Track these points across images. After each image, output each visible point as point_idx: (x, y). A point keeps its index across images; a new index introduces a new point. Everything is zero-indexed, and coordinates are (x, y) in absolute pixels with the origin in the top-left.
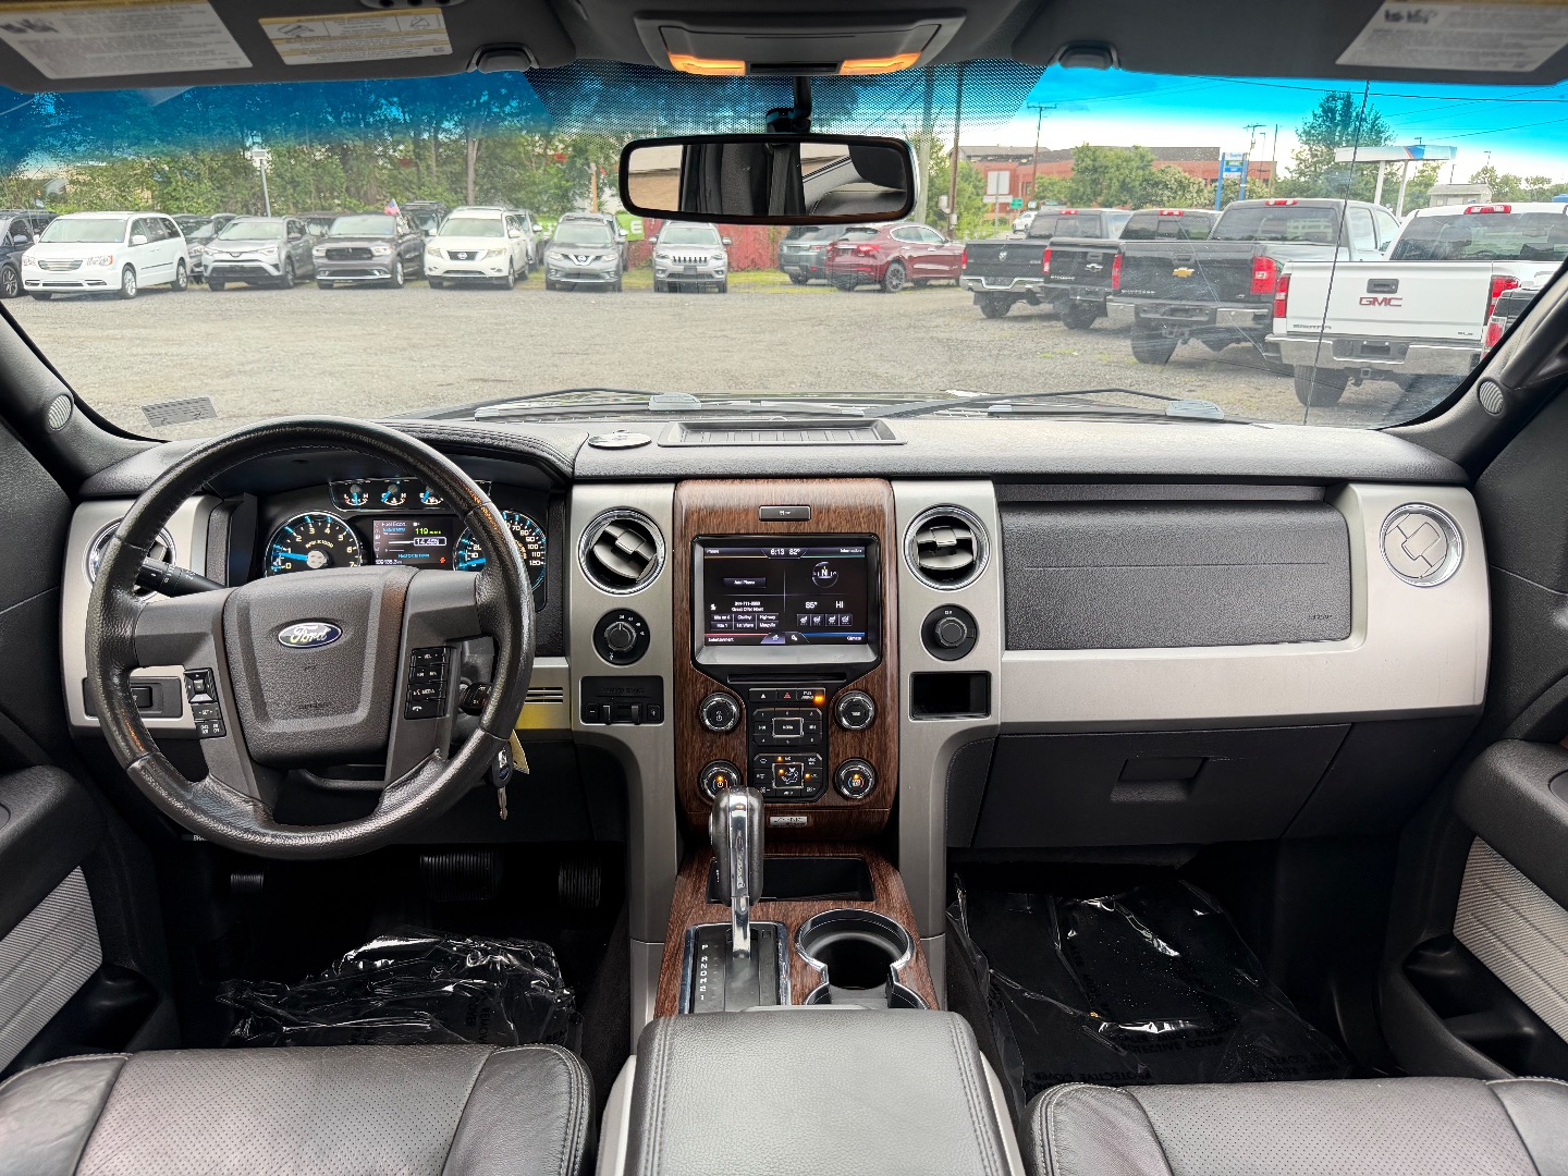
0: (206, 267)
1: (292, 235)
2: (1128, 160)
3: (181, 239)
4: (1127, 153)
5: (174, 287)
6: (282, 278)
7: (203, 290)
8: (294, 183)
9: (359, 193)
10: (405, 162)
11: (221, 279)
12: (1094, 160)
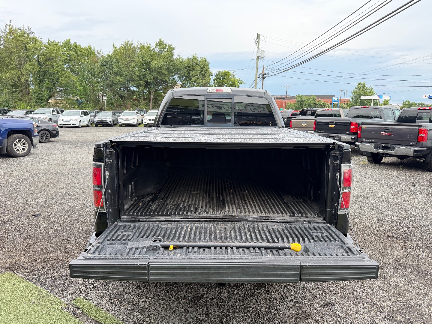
0: (95, 121)
1: (114, 115)
2: (310, 99)
3: (89, 116)
4: (309, 97)
5: (87, 126)
6: (111, 124)
7: (94, 127)
8: (111, 104)
9: (125, 106)
10: (135, 100)
11: (98, 124)
12: (301, 99)
